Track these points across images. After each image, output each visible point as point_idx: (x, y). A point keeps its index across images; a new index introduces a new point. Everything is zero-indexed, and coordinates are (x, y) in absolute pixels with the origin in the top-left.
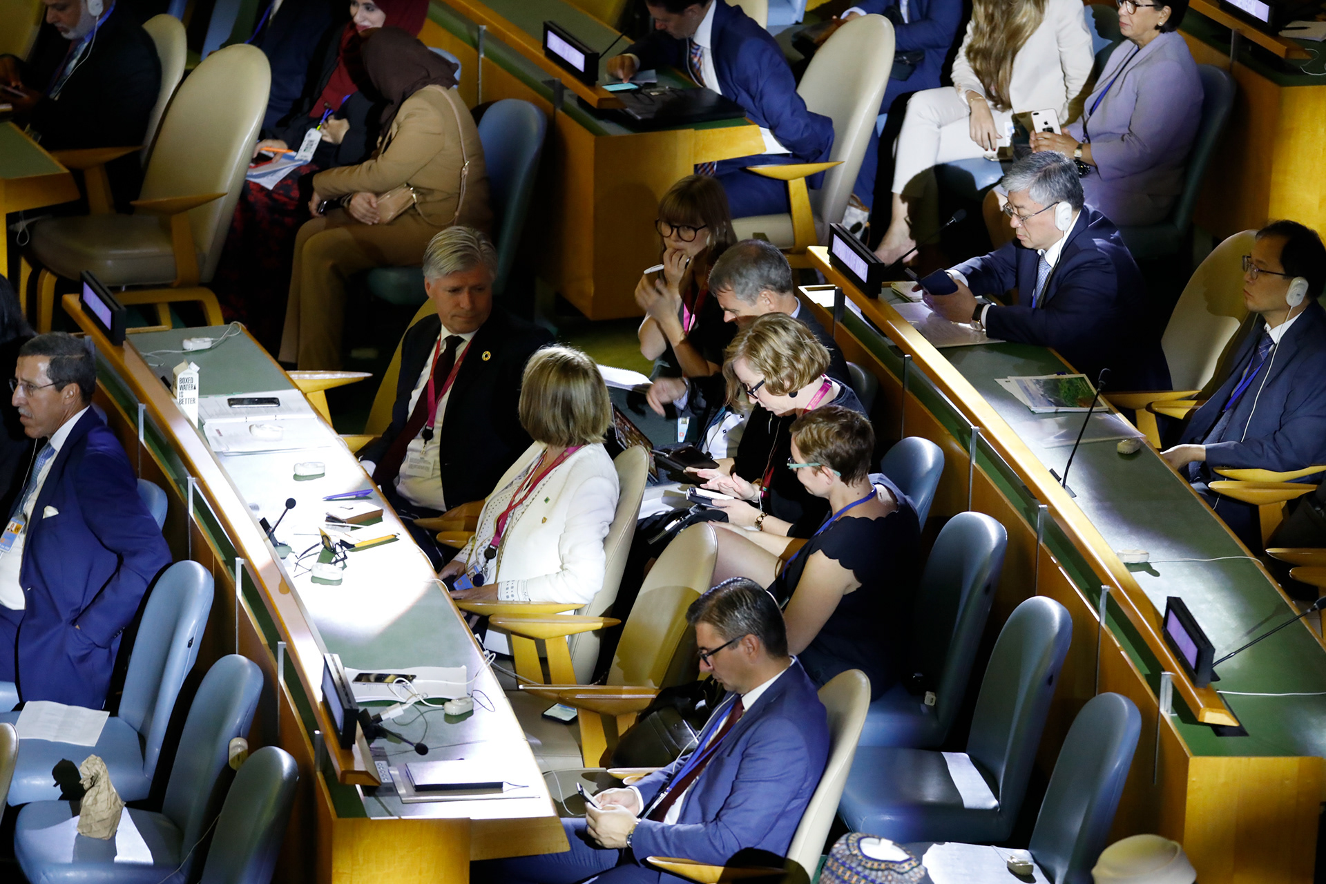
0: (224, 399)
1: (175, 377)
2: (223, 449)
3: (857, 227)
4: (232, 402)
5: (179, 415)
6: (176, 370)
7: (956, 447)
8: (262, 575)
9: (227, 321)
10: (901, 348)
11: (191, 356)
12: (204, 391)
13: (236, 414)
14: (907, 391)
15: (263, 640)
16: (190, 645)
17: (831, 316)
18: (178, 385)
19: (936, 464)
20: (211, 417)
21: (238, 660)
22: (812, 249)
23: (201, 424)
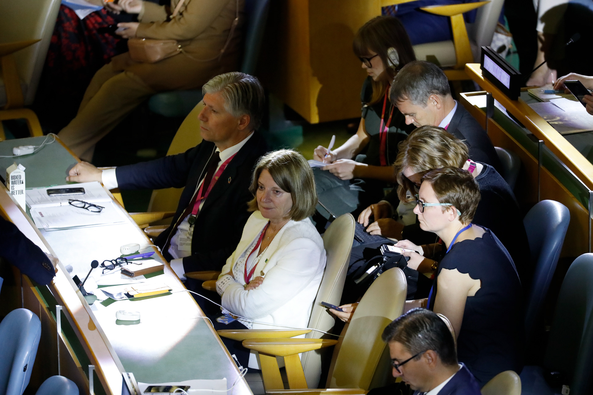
0: (44, 190)
1: (8, 175)
2: (45, 227)
3: (502, 49)
4: (50, 192)
5: (12, 203)
6: (8, 170)
7: (579, 206)
8: (75, 317)
9: (45, 134)
10: (536, 135)
11: (19, 160)
12: (29, 185)
13: (53, 201)
14: (542, 167)
15: (78, 364)
16: (25, 370)
17: (484, 114)
18: (10, 181)
19: (564, 219)
20: (35, 203)
21: (60, 379)
22: (469, 65)
23: (28, 209)
